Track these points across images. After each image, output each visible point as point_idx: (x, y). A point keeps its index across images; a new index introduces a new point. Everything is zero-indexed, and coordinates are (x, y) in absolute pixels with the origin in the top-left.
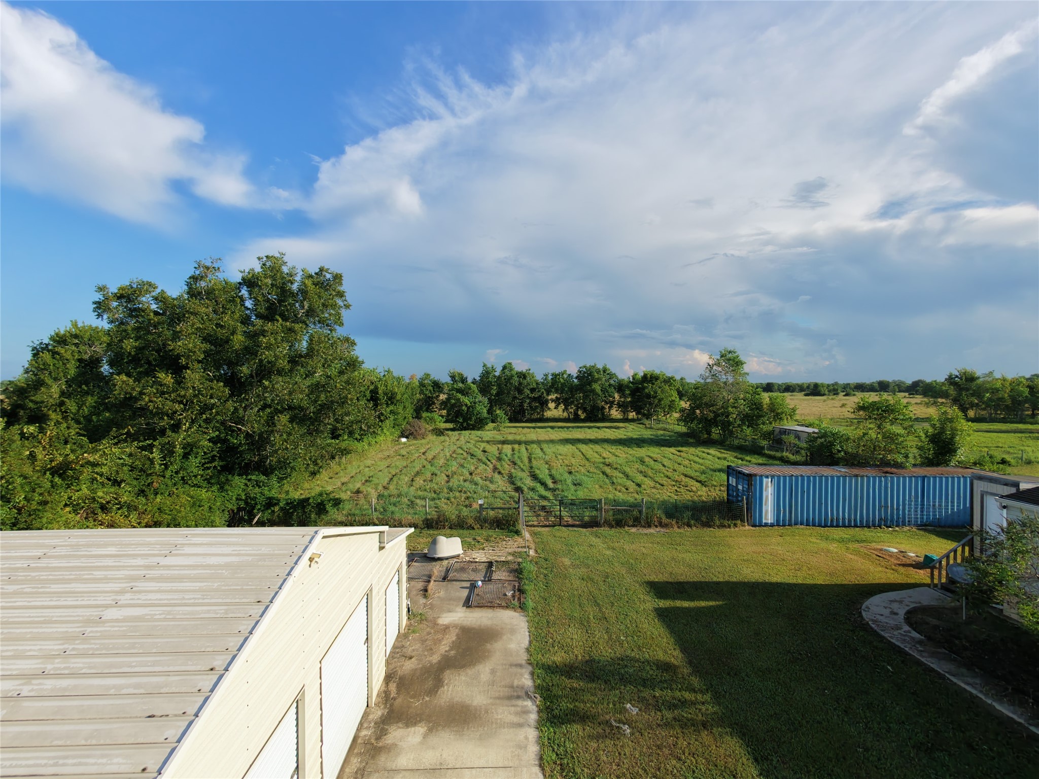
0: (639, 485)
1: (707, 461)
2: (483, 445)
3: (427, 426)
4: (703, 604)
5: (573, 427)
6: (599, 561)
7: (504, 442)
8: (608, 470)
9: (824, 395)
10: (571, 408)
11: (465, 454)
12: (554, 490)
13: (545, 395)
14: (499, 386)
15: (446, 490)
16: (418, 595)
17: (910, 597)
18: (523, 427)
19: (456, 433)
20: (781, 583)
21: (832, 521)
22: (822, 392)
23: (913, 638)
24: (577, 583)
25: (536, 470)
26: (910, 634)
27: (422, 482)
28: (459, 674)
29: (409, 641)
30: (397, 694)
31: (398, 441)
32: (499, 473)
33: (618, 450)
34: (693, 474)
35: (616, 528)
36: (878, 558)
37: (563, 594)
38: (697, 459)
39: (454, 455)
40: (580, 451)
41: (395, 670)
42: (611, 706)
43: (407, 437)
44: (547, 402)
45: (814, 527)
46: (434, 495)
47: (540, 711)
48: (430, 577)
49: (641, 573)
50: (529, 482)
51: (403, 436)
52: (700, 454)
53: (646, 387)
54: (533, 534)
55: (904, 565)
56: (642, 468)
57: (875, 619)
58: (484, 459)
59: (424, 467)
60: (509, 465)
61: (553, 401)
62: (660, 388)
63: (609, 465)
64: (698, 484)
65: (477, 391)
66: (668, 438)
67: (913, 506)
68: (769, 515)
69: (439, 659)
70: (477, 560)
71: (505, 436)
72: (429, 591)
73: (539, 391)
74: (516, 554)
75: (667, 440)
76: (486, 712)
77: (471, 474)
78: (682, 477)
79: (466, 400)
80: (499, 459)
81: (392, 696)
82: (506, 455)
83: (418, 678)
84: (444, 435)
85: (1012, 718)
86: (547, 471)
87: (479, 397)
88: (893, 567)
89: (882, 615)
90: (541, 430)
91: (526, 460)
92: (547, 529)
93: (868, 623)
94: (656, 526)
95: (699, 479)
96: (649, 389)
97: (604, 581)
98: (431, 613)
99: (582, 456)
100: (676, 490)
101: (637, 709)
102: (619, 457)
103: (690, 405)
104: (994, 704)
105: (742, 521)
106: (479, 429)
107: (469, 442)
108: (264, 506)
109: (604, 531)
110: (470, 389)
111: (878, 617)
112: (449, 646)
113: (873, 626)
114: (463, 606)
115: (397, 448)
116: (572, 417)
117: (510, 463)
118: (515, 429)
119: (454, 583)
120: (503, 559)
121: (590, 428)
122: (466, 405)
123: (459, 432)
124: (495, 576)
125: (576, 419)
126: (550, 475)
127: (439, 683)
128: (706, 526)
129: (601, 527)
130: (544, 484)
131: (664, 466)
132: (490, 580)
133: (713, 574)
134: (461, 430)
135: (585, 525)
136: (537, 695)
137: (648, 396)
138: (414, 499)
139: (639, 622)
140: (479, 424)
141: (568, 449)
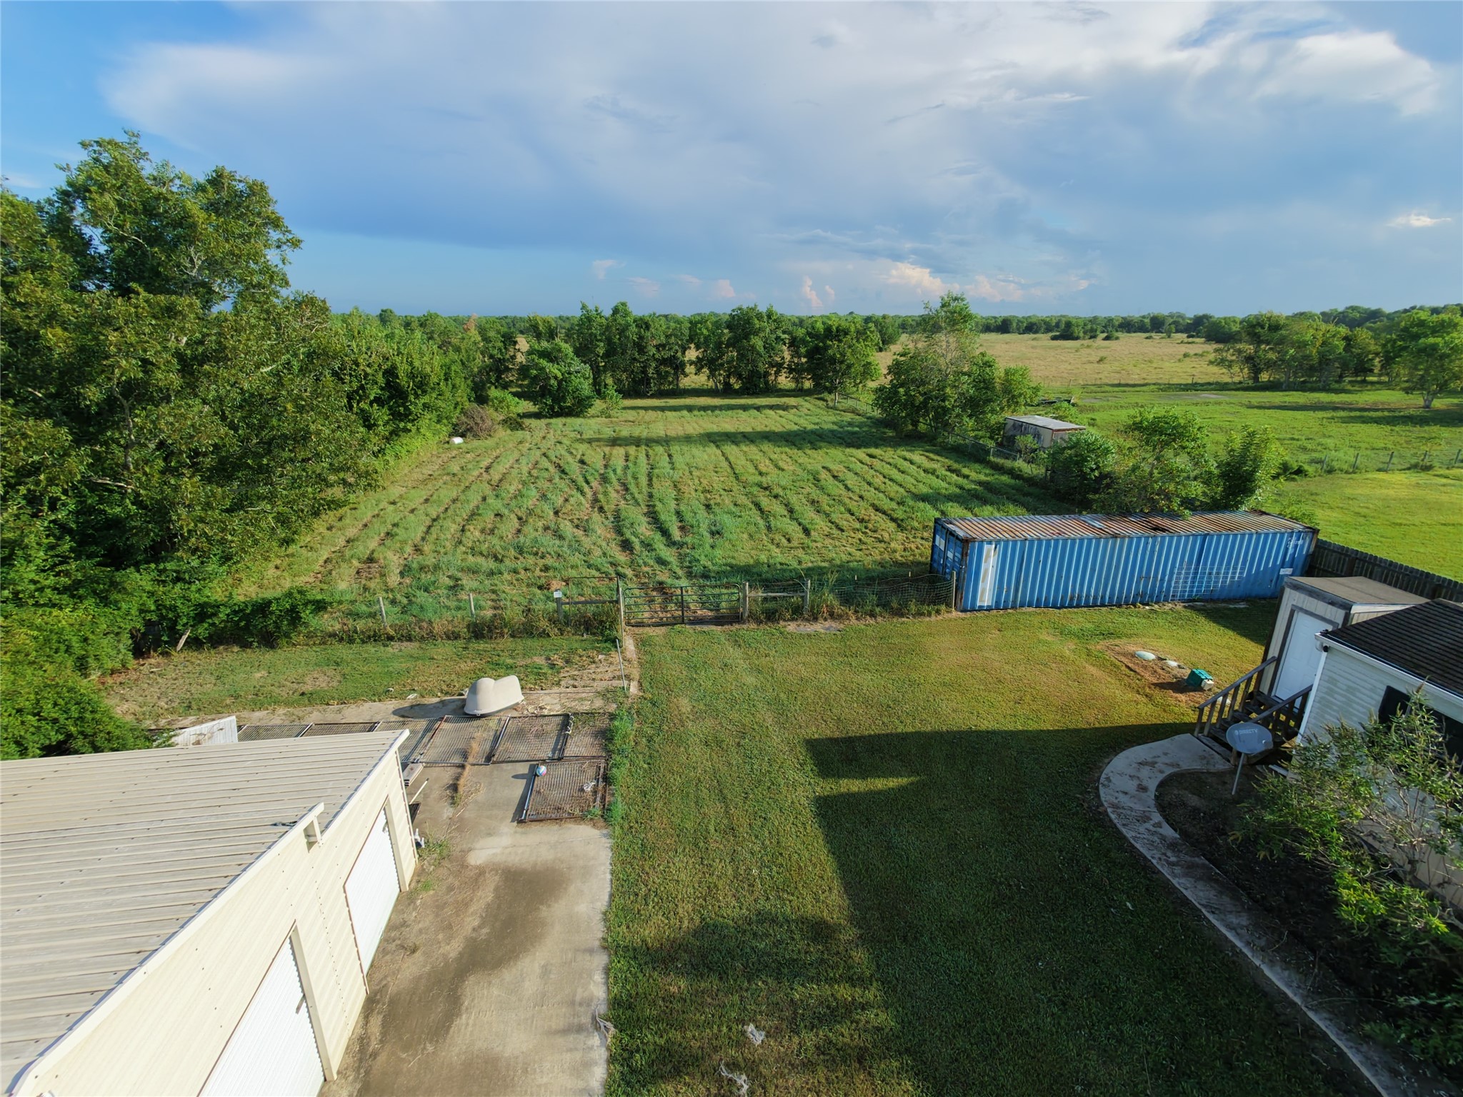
0: (807, 532)
1: (909, 477)
2: (583, 448)
3: (495, 414)
4: (880, 784)
5: (721, 408)
6: (733, 702)
7: (614, 442)
8: (765, 502)
9: (1077, 338)
10: (720, 375)
11: (552, 469)
12: (680, 545)
13: (679, 354)
14: (609, 341)
15: (513, 553)
16: (441, 798)
17: (1166, 754)
18: (646, 409)
19: (544, 422)
20: (994, 733)
21: (1072, 599)
22: (1076, 335)
23: (1163, 838)
24: (697, 751)
25: (657, 503)
26: (1159, 829)
27: (477, 533)
28: (490, 983)
29: (414, 909)
30: (381, 1041)
31: (448, 442)
32: (601, 509)
33: (784, 456)
34: (887, 505)
35: (766, 624)
36: (1128, 671)
37: (672, 780)
38: (895, 474)
39: (535, 473)
40: (727, 459)
41: (384, 982)
42: (725, 1029)
43: (462, 436)
44: (682, 365)
45: (1045, 610)
46: (492, 564)
47: (612, 1060)
48: (465, 755)
49: (795, 722)
50: (644, 528)
51: (455, 433)
52: (900, 462)
53: (829, 347)
54: (642, 643)
55: (1162, 686)
56: (815, 494)
57: (1116, 801)
58: (580, 481)
59: (484, 499)
60: (618, 492)
61: (691, 363)
62: (850, 347)
63: (766, 489)
64: (892, 526)
65: (571, 354)
66: (857, 429)
67: (1182, 576)
68: (986, 596)
69: (460, 949)
70: (546, 712)
71: (617, 429)
72: (461, 789)
73: (670, 349)
74: (609, 695)
75: (855, 433)
76: (525, 1071)
77: (556, 513)
78: (871, 511)
79: (554, 369)
80: (604, 479)
81: (371, 1049)
82: (614, 471)
83: (420, 1001)
84: (523, 429)
85: (1284, 993)
86: (673, 505)
87: (577, 365)
88: (1147, 690)
89: (1126, 793)
90: (674, 413)
91: (643, 480)
92: (663, 629)
93: (1106, 811)
94: (825, 620)
95: (895, 516)
96: (834, 348)
97: (738, 744)
98: (458, 840)
99: (729, 470)
100: (860, 540)
101: (764, 1033)
102: (783, 470)
103: (891, 381)
104: (1262, 967)
105: (948, 605)
106: (577, 415)
107: (560, 443)
108: (194, 619)
109: (748, 629)
110: (560, 350)
111: (1121, 796)
112: (481, 916)
113: (1113, 816)
114: (513, 821)
115: (445, 457)
116: (720, 387)
117: (619, 488)
118: (633, 412)
119: (504, 765)
120: (586, 707)
121: (745, 408)
122: (556, 378)
123: (548, 421)
124: (571, 750)
125: (727, 391)
126: (678, 513)
127: (454, 1006)
128: (896, 614)
129: (744, 623)
130: (665, 533)
131: (847, 488)
132: (560, 759)
133: (898, 718)
134: (551, 417)
135: (719, 620)
136: (609, 1024)
137: (833, 360)
138: (459, 575)
139: (782, 833)
140: (578, 408)
141: (709, 456)
